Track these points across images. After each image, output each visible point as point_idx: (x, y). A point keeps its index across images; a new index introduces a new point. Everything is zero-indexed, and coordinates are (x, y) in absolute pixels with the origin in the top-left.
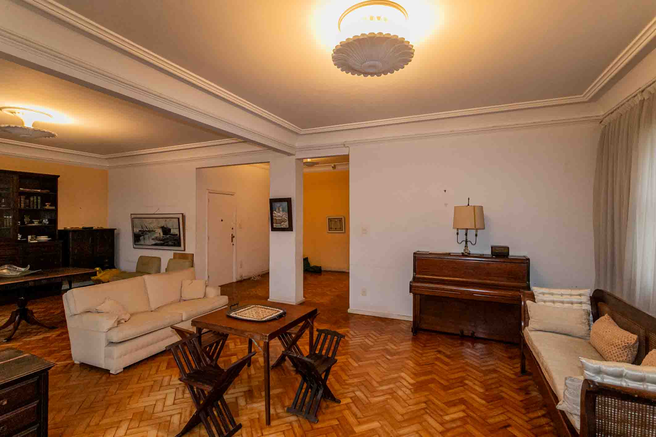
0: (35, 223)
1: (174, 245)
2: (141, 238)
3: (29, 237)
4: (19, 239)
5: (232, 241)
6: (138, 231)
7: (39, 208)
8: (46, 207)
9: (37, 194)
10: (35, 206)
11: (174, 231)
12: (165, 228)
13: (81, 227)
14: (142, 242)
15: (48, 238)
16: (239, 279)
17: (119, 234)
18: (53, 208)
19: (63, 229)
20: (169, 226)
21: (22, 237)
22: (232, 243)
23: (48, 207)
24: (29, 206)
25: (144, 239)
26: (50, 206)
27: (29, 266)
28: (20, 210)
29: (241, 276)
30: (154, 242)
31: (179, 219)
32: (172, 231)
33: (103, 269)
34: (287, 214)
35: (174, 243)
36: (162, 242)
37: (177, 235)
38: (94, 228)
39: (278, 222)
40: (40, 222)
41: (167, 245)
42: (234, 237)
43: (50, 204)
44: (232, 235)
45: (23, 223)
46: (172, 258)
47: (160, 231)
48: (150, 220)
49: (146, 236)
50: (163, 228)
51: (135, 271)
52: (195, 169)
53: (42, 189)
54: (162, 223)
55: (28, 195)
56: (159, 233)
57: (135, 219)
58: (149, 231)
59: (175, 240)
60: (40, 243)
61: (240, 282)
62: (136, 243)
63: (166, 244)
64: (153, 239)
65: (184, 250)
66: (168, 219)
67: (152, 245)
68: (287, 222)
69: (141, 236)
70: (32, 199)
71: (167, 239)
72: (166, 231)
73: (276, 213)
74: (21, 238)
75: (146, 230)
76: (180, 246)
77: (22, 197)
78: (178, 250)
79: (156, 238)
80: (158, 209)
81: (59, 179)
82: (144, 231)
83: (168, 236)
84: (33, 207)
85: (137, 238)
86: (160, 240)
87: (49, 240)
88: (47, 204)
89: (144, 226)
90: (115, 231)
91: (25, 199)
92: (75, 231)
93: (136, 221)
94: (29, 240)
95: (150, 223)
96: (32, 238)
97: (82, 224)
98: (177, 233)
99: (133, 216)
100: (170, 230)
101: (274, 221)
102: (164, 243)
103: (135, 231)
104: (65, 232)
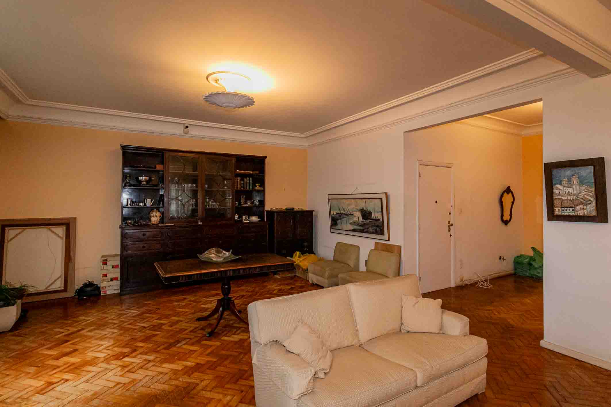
0: (249, 203)
1: (376, 233)
2: (339, 221)
3: (244, 217)
4: (236, 219)
5: (449, 231)
6: (335, 214)
7: (251, 189)
8: (256, 188)
9: (249, 176)
10: (248, 187)
11: (376, 215)
12: (365, 210)
13: (284, 208)
14: (339, 226)
15: (258, 218)
16: (459, 283)
17: (317, 216)
18: (262, 189)
19: (270, 210)
20: (370, 209)
21: (239, 216)
22: (449, 234)
23: (257, 188)
24: (244, 187)
25: (341, 223)
26: (260, 186)
27: (231, 250)
28: (237, 191)
29: (462, 280)
30: (352, 228)
31: (381, 199)
32: (373, 216)
33: (303, 253)
34: (593, 189)
35: (376, 231)
36: (362, 228)
37: (379, 220)
38: (295, 210)
39: (566, 204)
40: (252, 203)
41: (367, 232)
42: (452, 225)
43: (259, 185)
44: (449, 222)
45: (240, 203)
46: (373, 248)
47: (359, 214)
48: (348, 202)
49: (344, 220)
50: (362, 211)
51: (332, 260)
52: (402, 134)
53: (253, 171)
54: (362, 205)
55: (243, 176)
56: (358, 217)
57: (332, 199)
58: (347, 214)
59: (378, 226)
60: (251, 223)
61: (459, 288)
62: (334, 227)
63: (365, 230)
64: (351, 224)
65: (389, 240)
66: (368, 200)
67: (350, 230)
68: (594, 204)
69: (338, 220)
70: (245, 180)
71: (368, 224)
72: (366, 214)
73: (560, 190)
74: (238, 218)
75: (344, 212)
76: (383, 234)
77: (238, 178)
78: (380, 239)
79: (354, 223)
80: (357, 188)
81: (266, 160)
82: (341, 214)
83: (368, 221)
84: (247, 188)
85: (334, 221)
86: (358, 225)
87: (259, 221)
88: (257, 185)
89: (341, 208)
90: (314, 213)
91: (241, 180)
92: (280, 213)
93: (334, 202)
94: (243, 220)
95: (349, 205)
96: (246, 218)
97: (286, 206)
98: (380, 217)
99: (330, 197)
100: (370, 213)
101: (556, 202)
102: (363, 230)
103: (332, 214)
104: (271, 213)
